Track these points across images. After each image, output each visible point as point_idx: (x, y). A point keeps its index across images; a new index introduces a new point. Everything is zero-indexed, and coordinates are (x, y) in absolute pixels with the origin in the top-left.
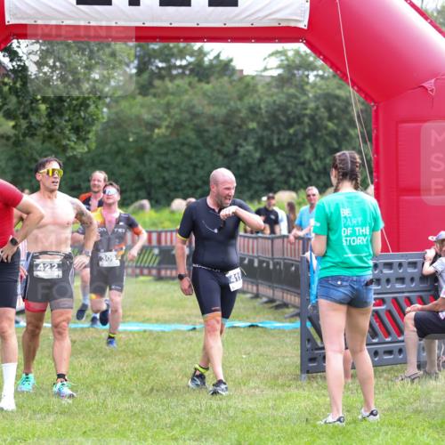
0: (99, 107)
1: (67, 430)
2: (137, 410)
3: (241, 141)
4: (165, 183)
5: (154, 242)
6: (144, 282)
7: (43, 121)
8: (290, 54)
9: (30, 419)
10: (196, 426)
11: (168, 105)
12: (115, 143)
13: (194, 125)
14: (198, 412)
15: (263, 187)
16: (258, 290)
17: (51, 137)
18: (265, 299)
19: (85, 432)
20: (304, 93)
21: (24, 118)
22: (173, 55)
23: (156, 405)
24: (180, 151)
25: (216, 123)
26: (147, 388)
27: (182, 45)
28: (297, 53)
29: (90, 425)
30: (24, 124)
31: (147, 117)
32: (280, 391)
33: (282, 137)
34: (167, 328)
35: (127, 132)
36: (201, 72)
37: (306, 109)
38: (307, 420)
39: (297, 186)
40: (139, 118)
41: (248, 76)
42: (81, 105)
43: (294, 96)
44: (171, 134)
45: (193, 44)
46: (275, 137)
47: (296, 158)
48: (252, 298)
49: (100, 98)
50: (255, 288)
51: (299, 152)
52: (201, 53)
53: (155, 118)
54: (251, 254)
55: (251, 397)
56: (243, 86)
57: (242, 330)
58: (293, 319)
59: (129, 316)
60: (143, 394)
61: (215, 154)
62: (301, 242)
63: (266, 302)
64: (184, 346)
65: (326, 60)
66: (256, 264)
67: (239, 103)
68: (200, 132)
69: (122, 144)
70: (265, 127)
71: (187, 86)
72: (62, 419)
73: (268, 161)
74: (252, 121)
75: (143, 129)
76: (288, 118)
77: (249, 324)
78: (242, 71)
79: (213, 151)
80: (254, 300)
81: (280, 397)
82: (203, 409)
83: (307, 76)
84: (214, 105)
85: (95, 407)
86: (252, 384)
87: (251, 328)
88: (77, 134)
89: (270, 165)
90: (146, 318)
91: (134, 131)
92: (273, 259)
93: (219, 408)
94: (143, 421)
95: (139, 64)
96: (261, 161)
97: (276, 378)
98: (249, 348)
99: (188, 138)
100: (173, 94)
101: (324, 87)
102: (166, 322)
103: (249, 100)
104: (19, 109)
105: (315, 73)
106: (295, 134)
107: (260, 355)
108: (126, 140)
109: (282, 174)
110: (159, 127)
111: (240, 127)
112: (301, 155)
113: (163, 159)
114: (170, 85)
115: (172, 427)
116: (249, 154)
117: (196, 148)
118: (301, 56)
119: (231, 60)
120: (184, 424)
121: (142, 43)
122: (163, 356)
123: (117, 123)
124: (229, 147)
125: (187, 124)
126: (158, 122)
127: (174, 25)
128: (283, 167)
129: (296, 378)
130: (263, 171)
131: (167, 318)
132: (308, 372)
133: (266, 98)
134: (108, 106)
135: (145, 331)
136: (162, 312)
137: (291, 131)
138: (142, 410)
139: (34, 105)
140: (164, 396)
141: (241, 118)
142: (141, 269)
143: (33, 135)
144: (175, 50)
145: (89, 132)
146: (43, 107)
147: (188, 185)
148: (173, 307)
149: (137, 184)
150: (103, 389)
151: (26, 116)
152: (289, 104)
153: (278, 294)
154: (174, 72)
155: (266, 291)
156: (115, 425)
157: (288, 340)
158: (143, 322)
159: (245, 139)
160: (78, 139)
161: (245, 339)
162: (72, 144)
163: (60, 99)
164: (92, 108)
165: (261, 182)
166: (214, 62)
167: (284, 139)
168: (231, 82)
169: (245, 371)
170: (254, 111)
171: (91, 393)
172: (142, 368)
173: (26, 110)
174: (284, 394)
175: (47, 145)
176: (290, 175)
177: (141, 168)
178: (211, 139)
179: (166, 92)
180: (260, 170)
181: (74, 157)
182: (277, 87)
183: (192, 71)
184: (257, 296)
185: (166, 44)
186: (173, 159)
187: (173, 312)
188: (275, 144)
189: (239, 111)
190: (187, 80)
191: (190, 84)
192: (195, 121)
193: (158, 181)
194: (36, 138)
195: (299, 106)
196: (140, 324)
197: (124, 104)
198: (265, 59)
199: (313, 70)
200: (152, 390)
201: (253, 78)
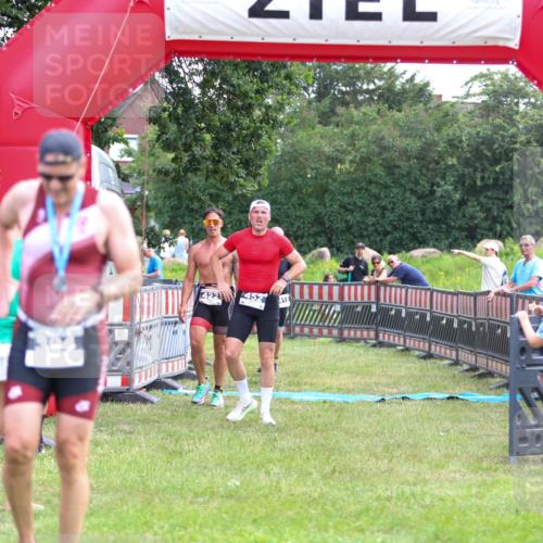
0: (273, 138)
1: (234, 517)
2: (316, 495)
3: (438, 180)
4: (349, 228)
5: (336, 297)
6: (323, 343)
7: (208, 152)
8: (497, 77)
9: (191, 503)
10: (386, 517)
11: (353, 136)
12: (291, 180)
13: (383, 159)
14: (388, 499)
15: (464, 234)
16: (457, 356)
17: (216, 172)
18: (466, 367)
19: (255, 520)
20: (513, 123)
21: (185, 151)
22: (358, 78)
23: (339, 490)
24: (366, 189)
25: (409, 159)
26: (328, 469)
27: (369, 66)
28: (505, 76)
29: (261, 512)
30: (186, 158)
31: (327, 149)
32: (485, 476)
33: (486, 175)
34: (351, 398)
35: (305, 168)
36: (392, 98)
37: (515, 143)
38: (517, 511)
39: (505, 233)
40: (318, 151)
41: (446, 102)
42: (252, 135)
43: (501, 128)
44: (356, 170)
45: (383, 65)
46: (479, 175)
47: (503, 200)
48: (451, 365)
49: (273, 127)
50: (454, 353)
51: (507, 193)
52: (391, 74)
53: (337, 150)
54: (449, 313)
55: (451, 482)
56: (441, 114)
57: (439, 403)
58: (499, 391)
59: (306, 384)
60: (324, 477)
61: (408, 194)
62: (508, 300)
63: (467, 370)
64: (370, 420)
65: (539, 85)
66: (455, 325)
67: (436, 134)
68: (390, 168)
69: (299, 181)
70: (467, 163)
71: (375, 114)
72: (230, 504)
73: (470, 204)
74: (452, 156)
75: (324, 163)
76: (494, 153)
77: (448, 396)
78: (440, 96)
79: (405, 191)
80: (453, 368)
81: (484, 482)
82: (394, 495)
83: (517, 104)
84: (407, 136)
85: (267, 491)
86: (451, 467)
87: (450, 401)
88: (247, 169)
89: (472, 208)
90: (327, 385)
91: (313, 166)
92: (475, 319)
93: (413, 495)
94: (322, 508)
95: (319, 88)
96: (462, 203)
97: (480, 460)
98: (447, 424)
99: (376, 175)
100: (357, 123)
101: (537, 117)
102: (349, 391)
103: (448, 132)
104: (180, 139)
105: (526, 100)
106: (502, 172)
107: (461, 433)
108: (304, 177)
109: (486, 219)
110: (341, 162)
111: (437, 163)
112: (508, 197)
113: (346, 200)
114: (355, 113)
115: (358, 516)
116: (448, 195)
117: (386, 187)
118: (509, 80)
119: (427, 84)
120: (372, 514)
121: (323, 64)
122: (346, 432)
123: (293, 157)
124: (424, 186)
125: (375, 159)
126: (341, 156)
127: (362, 43)
128: (488, 210)
129: (505, 461)
130: (464, 216)
131: (351, 386)
132: (518, 454)
133: (468, 129)
134: (282, 136)
135: (325, 402)
136: (345, 380)
137: (497, 169)
138: (322, 496)
139: (198, 134)
140: (348, 479)
141: (439, 152)
142: (320, 328)
143: (195, 170)
144: (361, 72)
145: (260, 167)
146: (208, 137)
147: (376, 231)
148: (358, 374)
149: (316, 229)
150: (276, 470)
151: (188, 147)
152: (495, 136)
153: (482, 361)
154: (360, 98)
155: (467, 357)
156: (290, 513)
157: (493, 416)
158: (323, 391)
159: (443, 178)
160: (247, 174)
161: (443, 414)
162: (241, 180)
163: (227, 128)
164: (265, 139)
165: (461, 229)
166: (407, 86)
167: (489, 178)
168: (426, 110)
169: (443, 451)
170: (453, 144)
171: (262, 475)
172: (322, 445)
173: (189, 140)
174: (489, 479)
175: (211, 180)
176: (495, 220)
177: (321, 209)
178: (403, 176)
179: (351, 122)
180: (460, 215)
181: (243, 196)
182: (482, 117)
183: (380, 96)
184: (456, 363)
185: (351, 64)
186: (357, 199)
187: (358, 379)
188: (479, 183)
189: (436, 144)
190: (374, 107)
191: (378, 112)
192: (384, 156)
193: (341, 226)
194: (199, 173)
195: (507, 140)
196: (320, 394)
197: (301, 134)
198: (467, 83)
199: (523, 97)
200: (334, 471)
201: (453, 105)
